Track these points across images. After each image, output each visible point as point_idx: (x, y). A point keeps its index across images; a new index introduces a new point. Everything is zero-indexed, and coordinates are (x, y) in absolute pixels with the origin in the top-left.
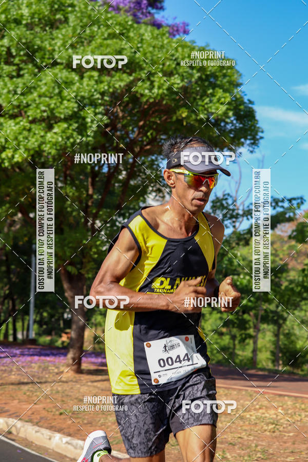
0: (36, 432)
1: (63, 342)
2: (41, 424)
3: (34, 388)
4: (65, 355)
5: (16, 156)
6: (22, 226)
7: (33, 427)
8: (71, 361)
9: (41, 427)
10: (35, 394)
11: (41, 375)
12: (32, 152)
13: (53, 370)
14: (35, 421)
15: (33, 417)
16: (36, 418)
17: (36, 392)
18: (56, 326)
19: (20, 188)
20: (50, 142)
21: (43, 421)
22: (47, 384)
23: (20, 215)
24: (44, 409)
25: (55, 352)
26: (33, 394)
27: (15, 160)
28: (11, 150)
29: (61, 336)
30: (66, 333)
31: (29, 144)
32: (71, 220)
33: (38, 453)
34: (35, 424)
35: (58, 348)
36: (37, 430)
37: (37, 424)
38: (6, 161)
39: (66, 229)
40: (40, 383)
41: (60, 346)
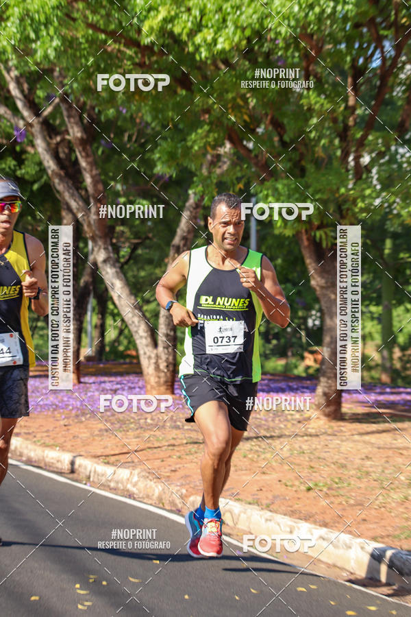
0: (267, 520)
1: (308, 367)
2: (273, 507)
3: (259, 446)
4: (313, 390)
5: (221, 40)
6: (234, 165)
7: (262, 512)
8: (323, 401)
9: (276, 512)
10: (263, 456)
11: (271, 424)
12: (248, 33)
13: (292, 415)
14: (265, 502)
15: (261, 495)
16: (265, 497)
17: (264, 453)
18: (294, 340)
19: (230, 96)
20: (278, 13)
21: (277, 502)
22: (282, 440)
23: (228, 145)
24: (280, 481)
25: (294, 384)
26: (259, 456)
27: (219, 47)
28: (211, 30)
29: (303, 358)
30: (312, 352)
31: (243, 17)
32: (319, 152)
33: (272, 555)
34: (264, 506)
35: (299, 378)
36: (269, 518)
37: (268, 507)
38: (202, 50)
39: (310, 168)
40: (271, 437)
41: (304, 375)
